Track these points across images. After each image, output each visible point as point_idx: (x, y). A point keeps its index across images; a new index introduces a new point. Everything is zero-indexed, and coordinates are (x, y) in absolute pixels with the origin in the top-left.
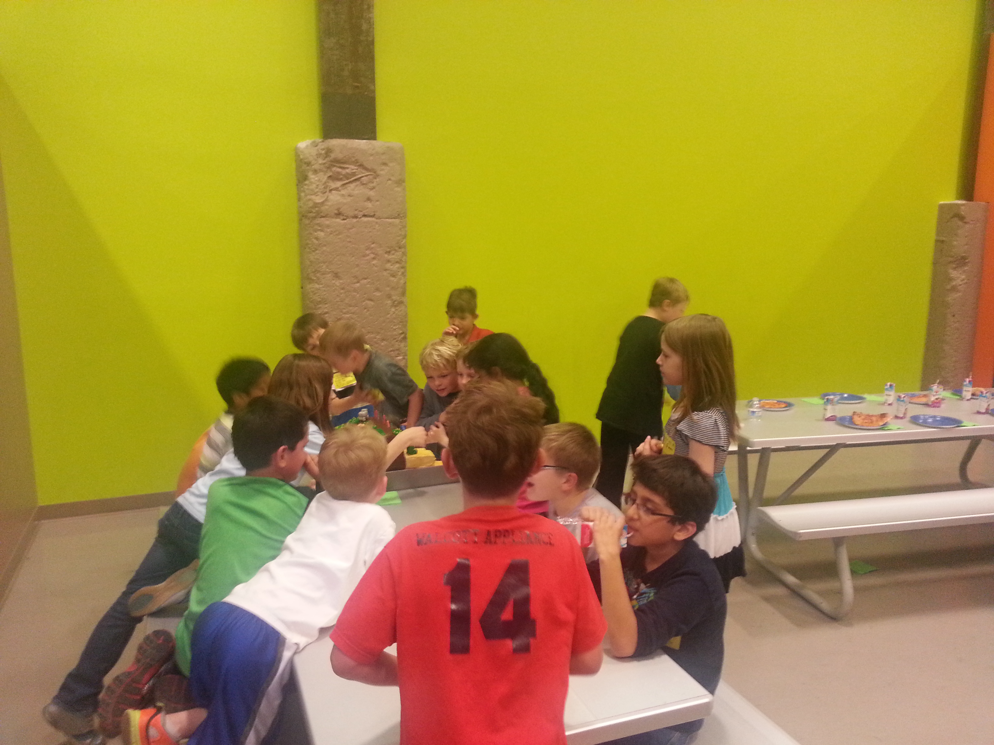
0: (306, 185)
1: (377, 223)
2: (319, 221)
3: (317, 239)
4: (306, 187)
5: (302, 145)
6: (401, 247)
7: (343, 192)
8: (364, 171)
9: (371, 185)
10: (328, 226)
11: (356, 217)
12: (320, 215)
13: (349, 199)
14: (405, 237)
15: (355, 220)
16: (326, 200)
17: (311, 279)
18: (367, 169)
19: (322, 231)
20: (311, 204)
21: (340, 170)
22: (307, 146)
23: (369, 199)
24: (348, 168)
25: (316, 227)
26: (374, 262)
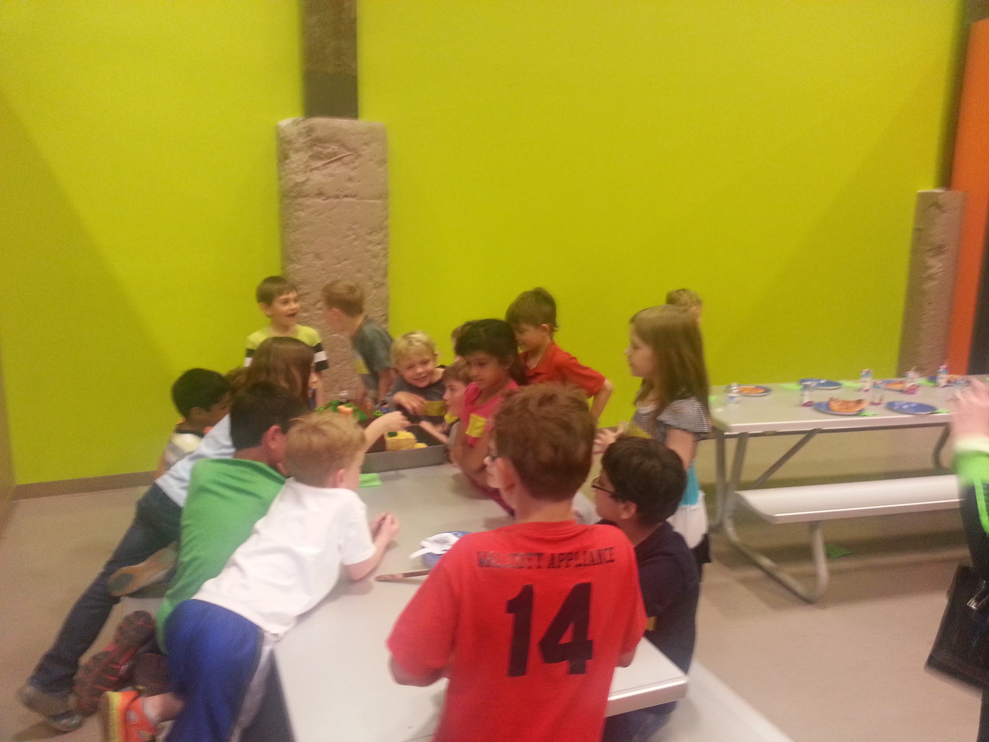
0: (287, 164)
1: (359, 204)
2: (300, 200)
3: (298, 218)
4: (287, 166)
5: (285, 122)
6: (382, 228)
7: (324, 172)
8: (345, 151)
9: (353, 165)
10: (308, 206)
11: (337, 197)
12: (301, 195)
13: (330, 179)
14: (386, 218)
15: (336, 200)
16: (307, 180)
17: (292, 259)
18: (348, 149)
19: (302, 211)
20: (291, 184)
21: (321, 149)
22: (288, 125)
23: (350, 179)
24: (329, 148)
25: (297, 207)
26: (356, 243)
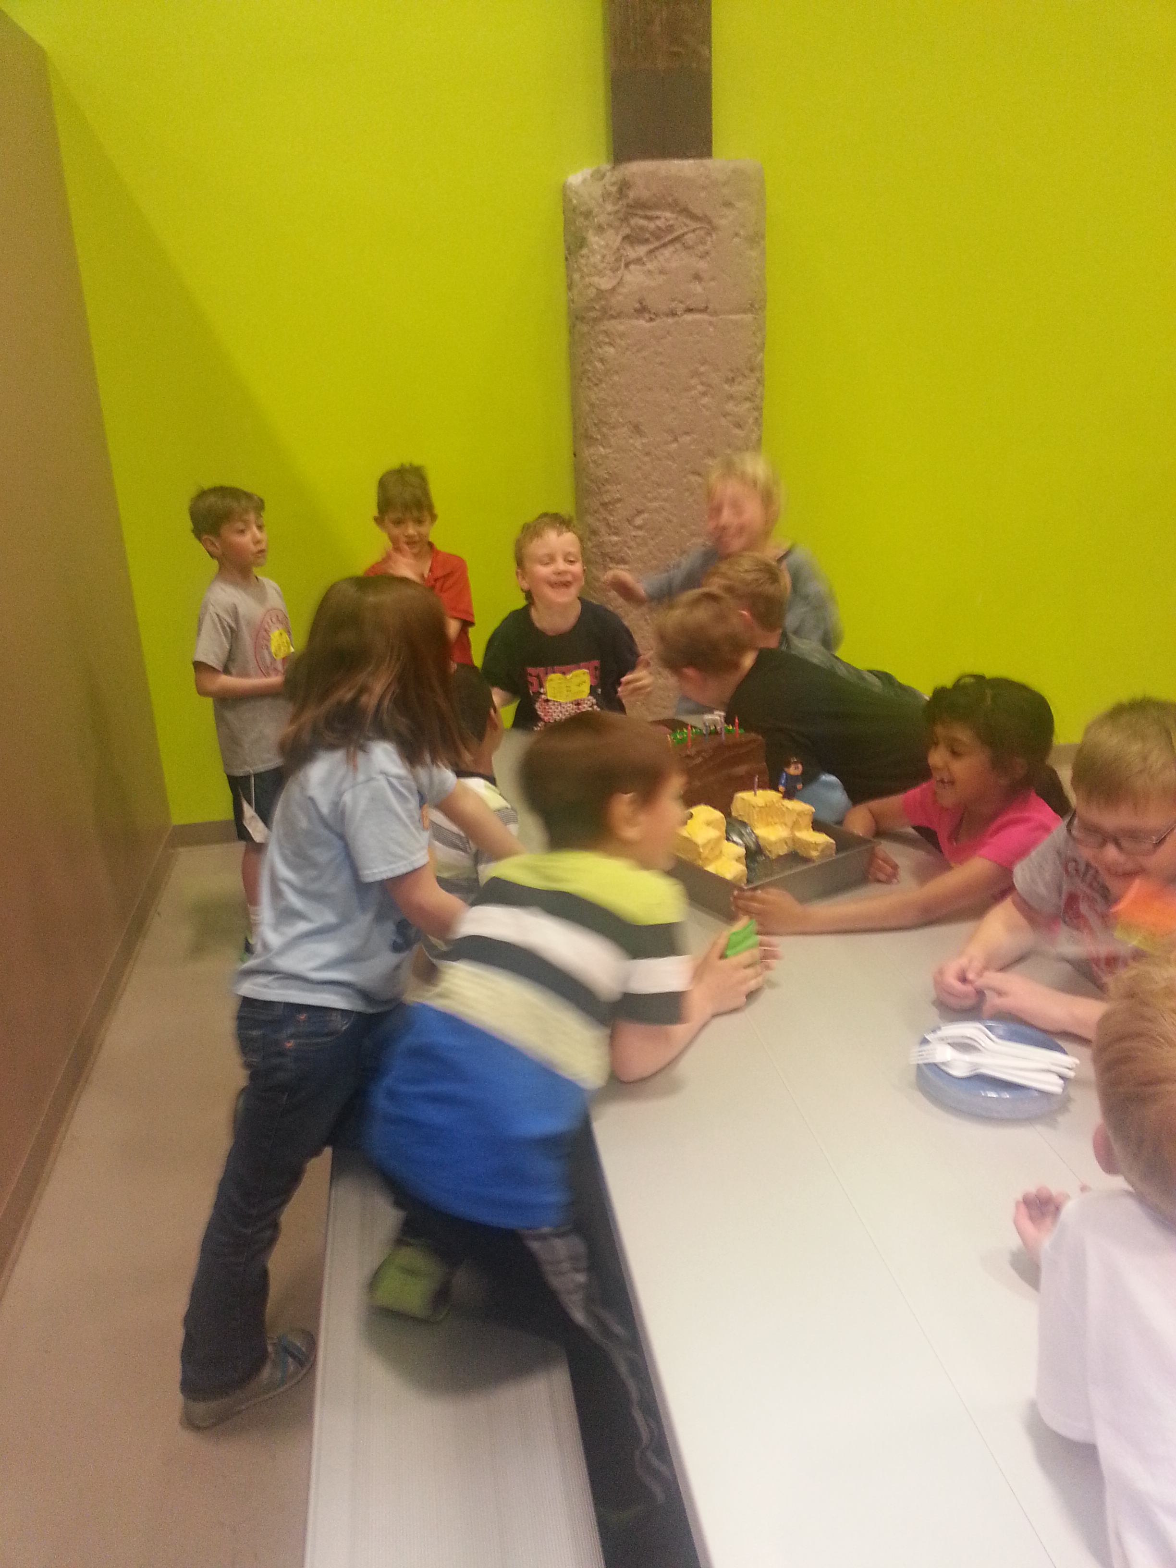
0: (582, 256)
1: (711, 323)
2: (607, 325)
3: (602, 360)
4: (583, 261)
5: (575, 179)
6: (754, 368)
7: (649, 266)
8: (688, 222)
9: (701, 248)
10: (622, 335)
11: (673, 314)
12: (607, 314)
13: (661, 279)
14: (761, 348)
15: (670, 320)
16: (620, 283)
17: (592, 437)
18: (694, 217)
19: (611, 344)
20: (592, 292)
21: (642, 222)
22: (584, 181)
23: (697, 277)
24: (658, 218)
25: (601, 337)
26: (705, 400)
